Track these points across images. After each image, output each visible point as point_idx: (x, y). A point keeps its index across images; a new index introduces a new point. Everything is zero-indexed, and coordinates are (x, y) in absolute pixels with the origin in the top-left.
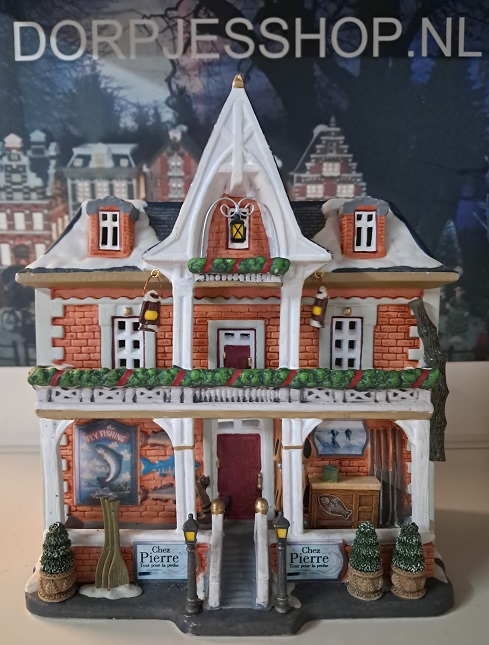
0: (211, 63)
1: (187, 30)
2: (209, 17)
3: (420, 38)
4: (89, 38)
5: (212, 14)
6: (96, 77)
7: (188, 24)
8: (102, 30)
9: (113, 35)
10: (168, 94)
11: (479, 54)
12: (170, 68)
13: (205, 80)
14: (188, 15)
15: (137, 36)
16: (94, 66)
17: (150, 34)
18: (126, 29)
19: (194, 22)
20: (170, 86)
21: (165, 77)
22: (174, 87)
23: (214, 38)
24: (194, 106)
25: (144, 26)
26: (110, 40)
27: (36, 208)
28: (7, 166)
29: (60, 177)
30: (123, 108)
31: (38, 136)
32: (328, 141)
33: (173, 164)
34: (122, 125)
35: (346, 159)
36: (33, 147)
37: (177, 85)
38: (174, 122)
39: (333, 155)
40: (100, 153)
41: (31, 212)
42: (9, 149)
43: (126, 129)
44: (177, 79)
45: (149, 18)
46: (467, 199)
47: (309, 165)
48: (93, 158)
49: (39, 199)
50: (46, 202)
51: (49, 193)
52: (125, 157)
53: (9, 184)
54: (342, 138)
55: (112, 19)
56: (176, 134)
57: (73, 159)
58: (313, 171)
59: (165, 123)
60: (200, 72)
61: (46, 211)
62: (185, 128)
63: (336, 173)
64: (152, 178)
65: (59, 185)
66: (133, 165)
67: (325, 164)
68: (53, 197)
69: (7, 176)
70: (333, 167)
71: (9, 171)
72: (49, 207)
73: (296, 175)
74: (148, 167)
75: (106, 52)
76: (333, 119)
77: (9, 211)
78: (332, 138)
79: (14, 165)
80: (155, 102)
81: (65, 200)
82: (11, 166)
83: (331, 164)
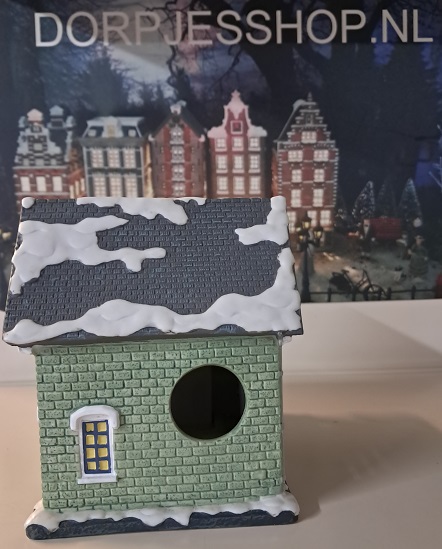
0: (205, 48)
1: (185, 21)
2: (203, 10)
3: (381, 27)
4: (100, 27)
5: (205, 7)
6: (106, 61)
7: (186, 15)
8: (111, 20)
9: (121, 24)
10: (169, 74)
11: (431, 40)
12: (170, 53)
13: (201, 63)
14: (186, 8)
15: (142, 25)
16: (105, 50)
17: (153, 24)
18: (132, 19)
19: (191, 14)
20: (170, 68)
21: (166, 60)
22: (174, 69)
23: (208, 27)
24: (192, 85)
25: (148, 17)
26: (119, 30)
27: (56, 172)
28: (29, 137)
29: (76, 146)
30: (130, 87)
31: (57, 111)
32: (306, 113)
33: (174, 134)
34: (130, 101)
35: (321, 129)
36: (53, 120)
37: (177, 67)
38: (175, 98)
39: (311, 125)
40: (111, 125)
41: (52, 176)
42: (32, 122)
43: (133, 104)
44: (177, 61)
45: (152, 10)
46: (423, 161)
47: (290, 134)
48: (105, 129)
49: (58, 165)
50: (64, 167)
51: (67, 160)
52: (133, 128)
53: (31, 152)
54: (317, 111)
55: (120, 11)
56: (176, 109)
57: (87, 130)
58: (294, 139)
59: (167, 99)
60: (196, 56)
61: (64, 175)
62: (184, 103)
63: (314, 141)
64: (156, 146)
65: (75, 152)
66: (140, 135)
67: (304, 133)
68: (71, 163)
69: (30, 146)
70: (311, 135)
71: (32, 141)
72: (67, 172)
73: (279, 143)
74: (153, 137)
75: (115, 39)
76: (310, 95)
77: (31, 176)
78: (310, 111)
79: (36, 136)
80: (158, 81)
81: (81, 166)
82: (33, 137)
83: (308, 133)
